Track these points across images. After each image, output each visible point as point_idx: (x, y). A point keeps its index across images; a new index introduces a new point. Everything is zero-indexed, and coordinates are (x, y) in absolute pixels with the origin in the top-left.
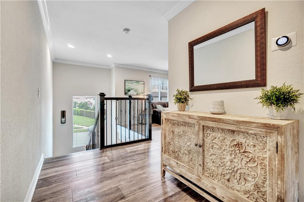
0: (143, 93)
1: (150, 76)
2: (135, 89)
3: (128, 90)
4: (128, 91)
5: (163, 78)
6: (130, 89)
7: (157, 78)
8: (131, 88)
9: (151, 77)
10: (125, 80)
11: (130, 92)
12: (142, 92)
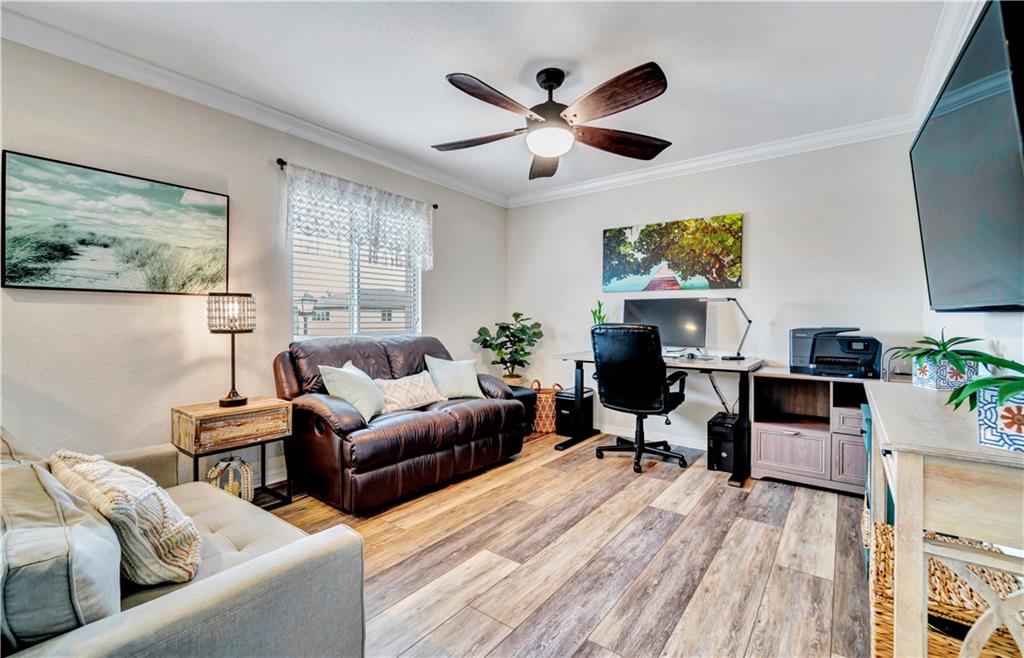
0: (213, 280)
1: (281, 162)
2: (130, 247)
3: (41, 245)
4: (51, 258)
5: (374, 195)
6: (70, 240)
7: (333, 182)
8: (81, 230)
9: (287, 168)
10: (4, 152)
11: (64, 264)
12: (209, 272)
